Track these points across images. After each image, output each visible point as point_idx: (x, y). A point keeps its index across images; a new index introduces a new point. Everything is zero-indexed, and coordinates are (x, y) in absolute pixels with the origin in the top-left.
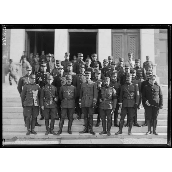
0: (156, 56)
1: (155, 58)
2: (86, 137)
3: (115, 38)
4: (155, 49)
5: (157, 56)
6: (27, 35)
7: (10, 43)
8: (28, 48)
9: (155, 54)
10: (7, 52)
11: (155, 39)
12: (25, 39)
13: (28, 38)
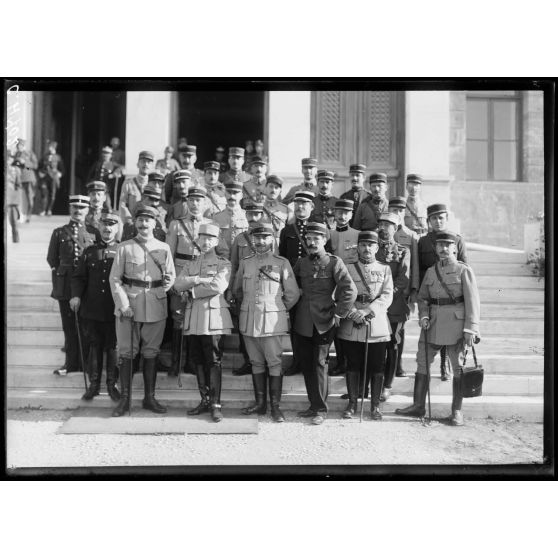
1: (452, 157)
4: (451, 128)
5: (456, 149)
9: (453, 144)
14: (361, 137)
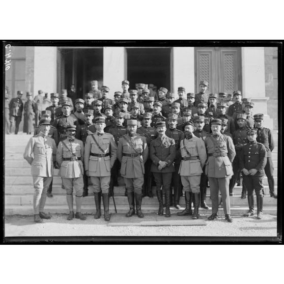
0: (267, 84)
1: (266, 87)
2: (149, 212)
3: (200, 57)
4: (266, 73)
5: (269, 84)
6: (60, 54)
7: (33, 68)
8: (61, 75)
9: (266, 81)
10: (30, 82)
11: (265, 57)
12: (57, 61)
13: (62, 60)
14: (220, 79)
